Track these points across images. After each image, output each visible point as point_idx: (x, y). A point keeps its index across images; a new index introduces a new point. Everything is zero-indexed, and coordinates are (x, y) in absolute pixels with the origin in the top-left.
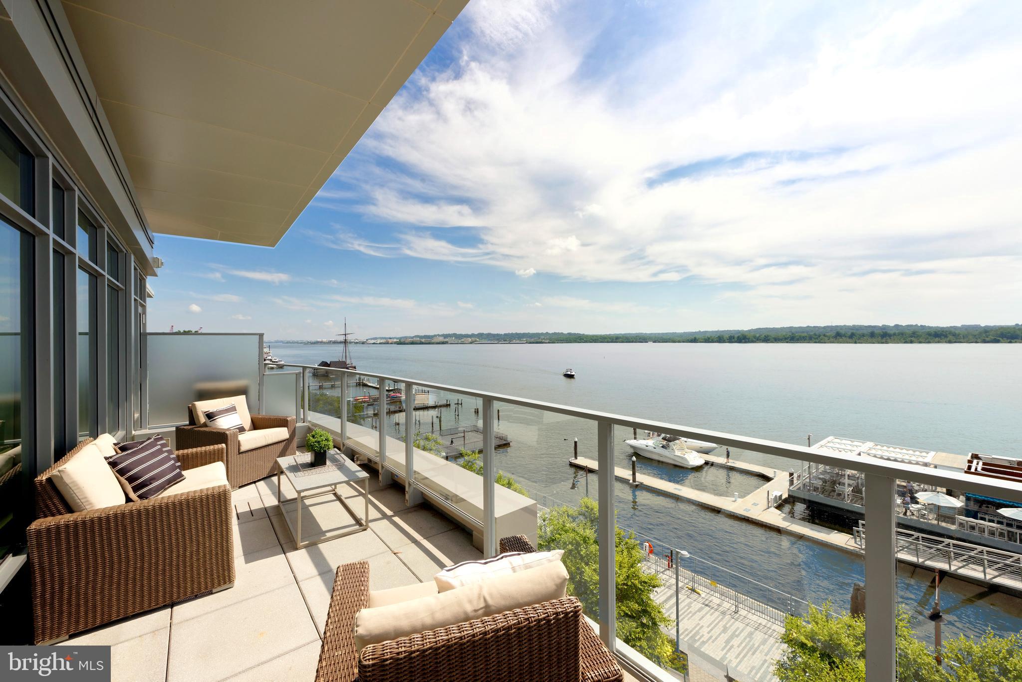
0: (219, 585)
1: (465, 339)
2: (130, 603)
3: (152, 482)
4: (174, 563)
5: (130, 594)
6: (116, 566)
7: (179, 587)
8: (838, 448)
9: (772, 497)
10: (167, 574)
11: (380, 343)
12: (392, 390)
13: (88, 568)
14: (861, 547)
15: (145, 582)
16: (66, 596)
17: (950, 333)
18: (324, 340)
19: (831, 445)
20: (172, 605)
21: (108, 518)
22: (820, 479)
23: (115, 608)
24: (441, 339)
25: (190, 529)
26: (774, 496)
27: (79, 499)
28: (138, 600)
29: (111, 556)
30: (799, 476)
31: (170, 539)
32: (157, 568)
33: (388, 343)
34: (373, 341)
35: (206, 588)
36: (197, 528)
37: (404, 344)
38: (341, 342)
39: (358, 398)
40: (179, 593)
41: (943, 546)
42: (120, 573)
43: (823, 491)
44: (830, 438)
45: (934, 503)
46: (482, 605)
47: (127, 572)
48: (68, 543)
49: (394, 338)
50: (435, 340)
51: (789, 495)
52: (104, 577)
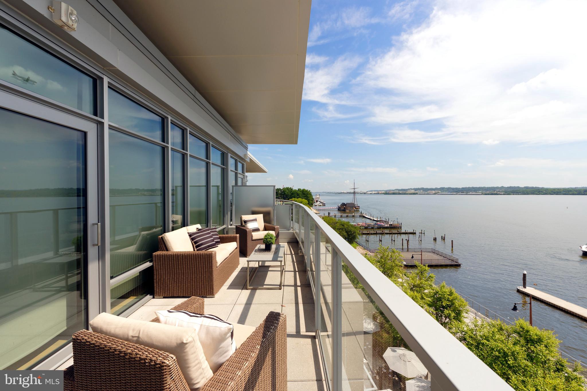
0: (209, 295)
1: (430, 191)
5: (180, 288)
11: (374, 194)
12: (379, 221)
15: (184, 285)
16: (162, 281)
18: (345, 192)
24: (413, 191)
27: (169, 246)
29: (174, 271)
32: (188, 280)
33: (379, 194)
34: (370, 193)
35: (205, 294)
36: (201, 267)
37: (389, 194)
38: (353, 193)
39: (359, 224)
49: (382, 191)
50: (408, 192)
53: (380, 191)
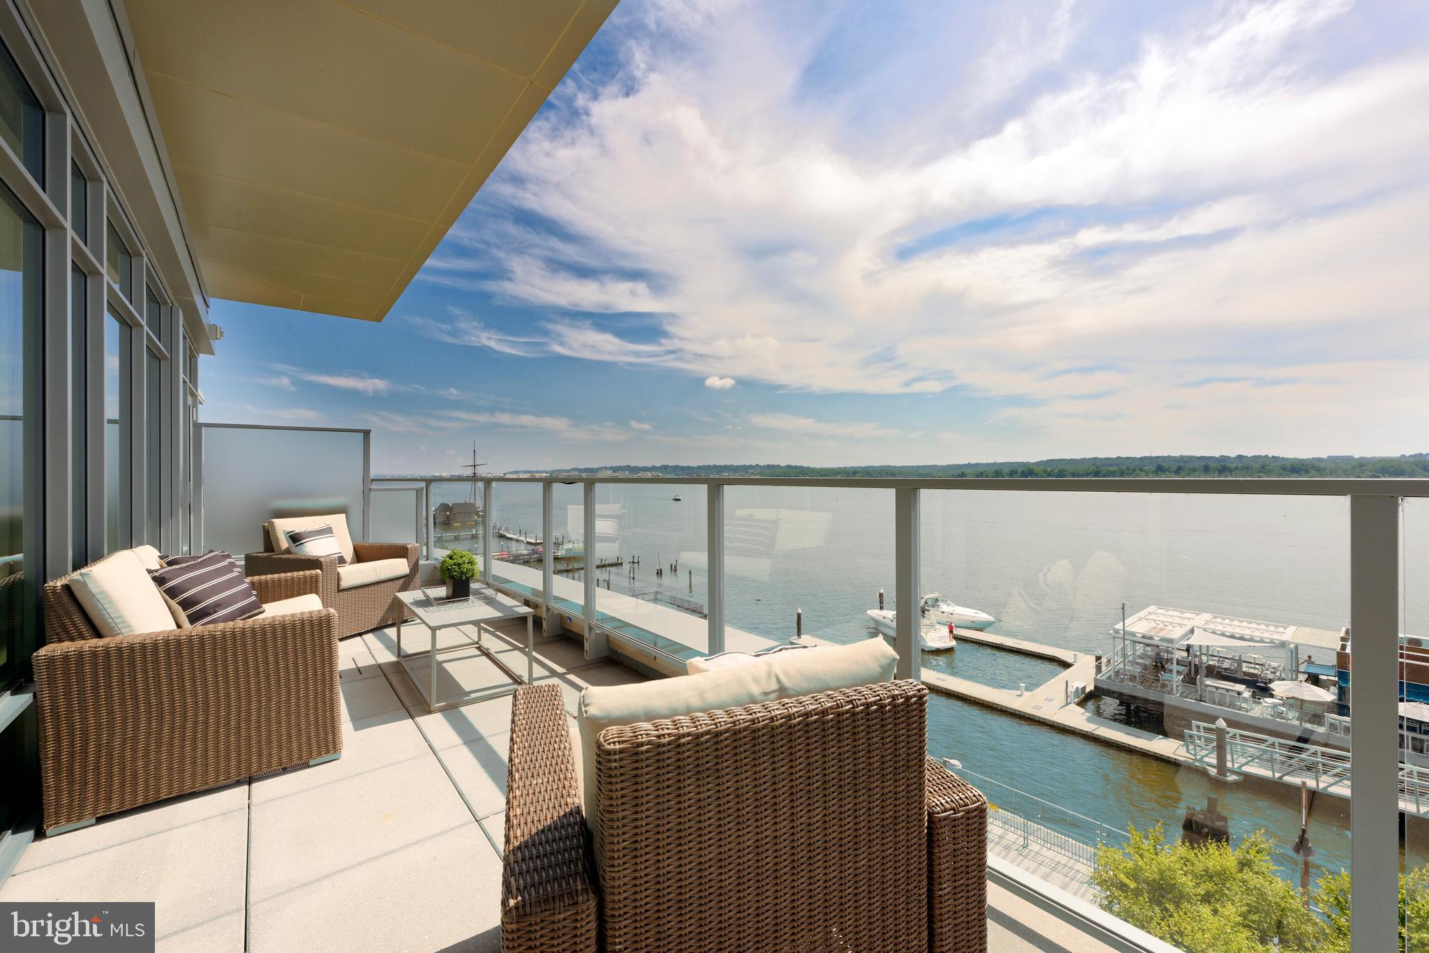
0: (320, 754)
1: (642, 472)
2: (187, 774)
3: (216, 609)
4: (254, 718)
5: (188, 761)
6: (167, 718)
7: (260, 755)
8: (1163, 622)
9: (1071, 689)
10: (243, 733)
11: (523, 480)
12: (540, 544)
13: (125, 718)
14: (1196, 756)
15: (211, 744)
16: (91, 759)
17: (1313, 467)
19: (1153, 617)
20: (250, 781)
21: (155, 645)
22: (1137, 663)
23: (165, 781)
25: (278, 669)
26: (1075, 688)
27: (111, 618)
28: (199, 770)
29: (160, 703)
30: (1109, 661)
31: (248, 682)
32: (228, 724)
33: (534, 479)
34: (513, 476)
35: (300, 758)
36: (287, 668)
38: (467, 478)
40: (260, 763)
41: (1309, 756)
42: (172, 728)
43: (1143, 680)
44: (1152, 608)
45: (1296, 696)
46: (775, 686)
47: (184, 728)
48: (95, 678)
49: (541, 472)
50: (600, 475)
51: (1095, 687)
52: (149, 733)
53: (537, 472)
